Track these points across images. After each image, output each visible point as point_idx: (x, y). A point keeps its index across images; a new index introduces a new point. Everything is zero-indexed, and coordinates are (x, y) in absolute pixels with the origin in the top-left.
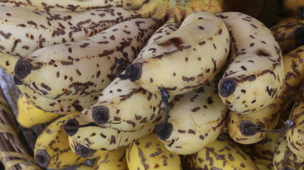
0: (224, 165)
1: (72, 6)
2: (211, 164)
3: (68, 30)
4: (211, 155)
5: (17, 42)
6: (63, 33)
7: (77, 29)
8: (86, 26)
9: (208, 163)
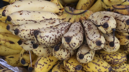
0: (117, 57)
1: (51, 26)
2: (113, 58)
3: (60, 31)
4: (111, 56)
5: (50, 38)
6: (59, 32)
7: (62, 30)
8: (63, 29)
9: (111, 59)
